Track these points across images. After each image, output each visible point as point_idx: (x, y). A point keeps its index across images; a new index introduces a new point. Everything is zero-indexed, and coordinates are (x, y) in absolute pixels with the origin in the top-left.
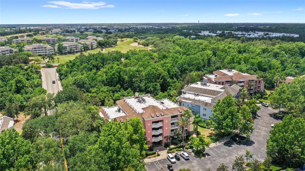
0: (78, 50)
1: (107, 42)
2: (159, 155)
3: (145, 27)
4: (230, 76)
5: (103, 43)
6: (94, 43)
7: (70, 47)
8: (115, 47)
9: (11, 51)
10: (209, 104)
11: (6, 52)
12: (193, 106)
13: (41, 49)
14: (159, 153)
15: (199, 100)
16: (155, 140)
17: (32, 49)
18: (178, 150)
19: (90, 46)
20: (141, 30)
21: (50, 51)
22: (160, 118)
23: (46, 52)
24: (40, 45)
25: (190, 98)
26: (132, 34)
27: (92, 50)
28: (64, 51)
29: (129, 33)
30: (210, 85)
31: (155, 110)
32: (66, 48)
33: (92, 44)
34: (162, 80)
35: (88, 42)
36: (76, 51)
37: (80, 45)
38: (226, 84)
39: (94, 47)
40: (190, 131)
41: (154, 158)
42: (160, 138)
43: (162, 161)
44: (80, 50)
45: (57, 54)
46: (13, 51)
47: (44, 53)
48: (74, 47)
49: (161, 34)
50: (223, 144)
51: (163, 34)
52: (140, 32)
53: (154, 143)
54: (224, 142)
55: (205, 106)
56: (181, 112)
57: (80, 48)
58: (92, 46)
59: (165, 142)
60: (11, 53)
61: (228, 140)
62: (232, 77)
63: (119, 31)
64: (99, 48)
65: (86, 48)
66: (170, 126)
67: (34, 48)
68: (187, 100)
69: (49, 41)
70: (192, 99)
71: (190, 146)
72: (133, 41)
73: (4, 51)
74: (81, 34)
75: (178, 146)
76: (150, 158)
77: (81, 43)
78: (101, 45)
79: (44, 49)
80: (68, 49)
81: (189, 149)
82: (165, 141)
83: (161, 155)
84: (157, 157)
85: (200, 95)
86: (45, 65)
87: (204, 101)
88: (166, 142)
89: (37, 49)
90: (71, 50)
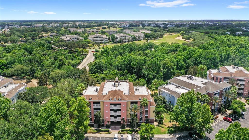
0: (126, 40)
1: (152, 35)
2: (109, 133)
3: (201, 23)
4: (231, 73)
5: (149, 36)
6: (141, 36)
7: (121, 38)
8: (160, 39)
9: (78, 39)
11: (75, 39)
12: (170, 97)
13: (99, 38)
14: (111, 131)
15: (176, 92)
16: (113, 119)
17: (93, 38)
18: (129, 133)
19: (137, 37)
20: (194, 26)
21: (106, 40)
22: (117, 101)
23: (102, 41)
24: (99, 35)
25: (169, 89)
26: (185, 29)
27: (139, 41)
28: (115, 41)
29: (182, 28)
30: (195, 79)
31: (116, 94)
32: (117, 38)
33: (140, 36)
34: (166, 70)
35: (137, 35)
36: (124, 41)
37: (129, 36)
38: (224, 80)
39: (141, 39)
40: (150, 118)
41: (104, 135)
42: (119, 119)
43: (108, 138)
44: (128, 40)
45: (110, 43)
46: (79, 38)
47: (101, 41)
48: (124, 37)
49: (212, 30)
50: (176, 138)
51: (214, 29)
52: (193, 28)
53: (112, 122)
54: (180, 136)
56: (141, 100)
57: (128, 39)
58: (139, 38)
60: (78, 40)
61: (185, 135)
62: (232, 74)
63: (175, 26)
64: (146, 39)
65: (134, 39)
67: (94, 37)
68: (166, 90)
69: (111, 32)
70: (170, 90)
72: (180, 35)
73: (73, 39)
74: (143, 28)
75: (133, 129)
76: (101, 134)
77: (130, 35)
78: (147, 37)
79: (101, 38)
80: (119, 39)
83: (111, 134)
84: (107, 134)
85: (181, 87)
86: (94, 50)
87: (180, 93)
89: (96, 38)
90: (121, 40)
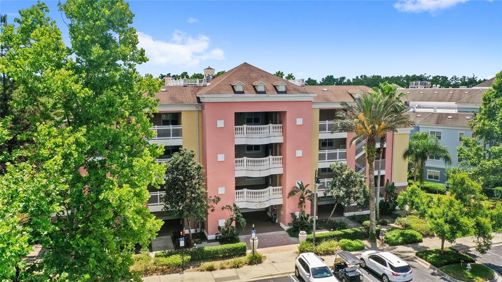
10: (450, 117)
14: (262, 252)
16: (245, 200)
18: (349, 244)
22: (273, 100)
40: (395, 184)
41: (228, 273)
42: (272, 196)
55: (437, 123)
59: (293, 215)
66: (317, 152)
71: (402, 235)
81: (402, 244)
82: (291, 208)
83: (265, 262)
84: (246, 267)
88: (297, 214)
